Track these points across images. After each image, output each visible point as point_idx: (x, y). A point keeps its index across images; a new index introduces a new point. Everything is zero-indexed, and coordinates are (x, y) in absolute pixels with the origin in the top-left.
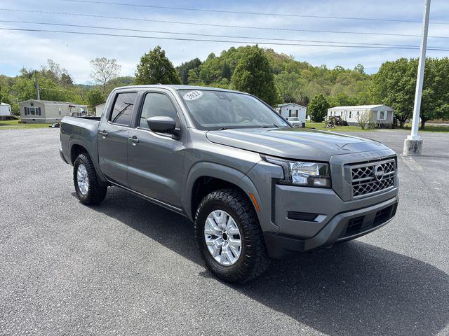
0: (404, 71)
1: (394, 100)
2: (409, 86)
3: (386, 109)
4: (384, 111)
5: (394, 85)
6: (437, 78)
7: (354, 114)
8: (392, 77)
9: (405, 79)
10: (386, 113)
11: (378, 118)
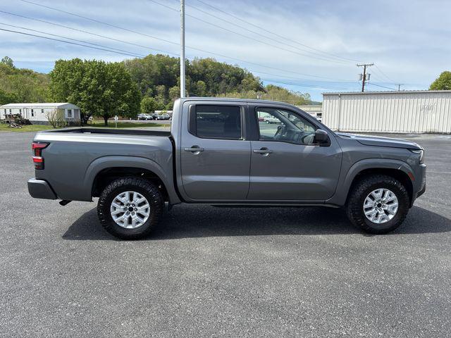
0: (83, 72)
1: (79, 99)
2: (92, 86)
3: (73, 107)
4: (70, 109)
5: (76, 84)
6: (114, 81)
7: (38, 112)
8: (72, 77)
9: (85, 79)
10: (73, 111)
11: (67, 117)
